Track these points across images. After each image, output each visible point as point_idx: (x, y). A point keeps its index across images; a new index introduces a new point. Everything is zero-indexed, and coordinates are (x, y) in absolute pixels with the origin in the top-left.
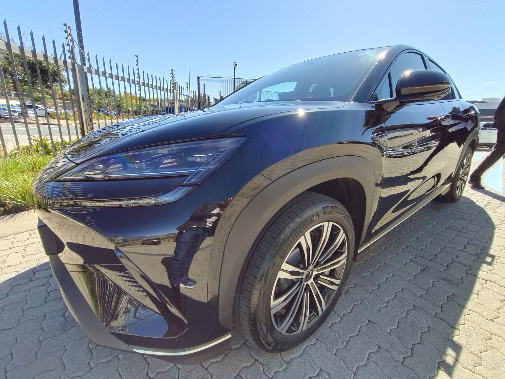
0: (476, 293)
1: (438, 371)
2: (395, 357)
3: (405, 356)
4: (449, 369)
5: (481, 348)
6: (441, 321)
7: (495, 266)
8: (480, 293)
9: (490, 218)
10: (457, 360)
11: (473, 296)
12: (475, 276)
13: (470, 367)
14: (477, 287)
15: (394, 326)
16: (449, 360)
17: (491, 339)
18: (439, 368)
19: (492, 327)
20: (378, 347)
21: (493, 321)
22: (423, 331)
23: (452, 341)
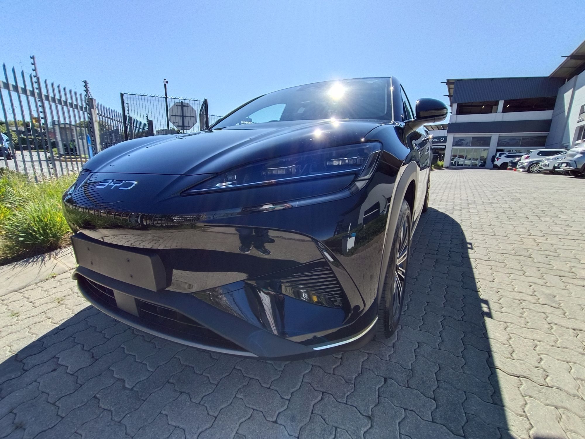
0: (475, 268)
1: (484, 318)
2: (457, 318)
3: (462, 316)
4: (489, 315)
5: (498, 298)
6: (467, 289)
7: (475, 249)
8: (476, 267)
9: (453, 219)
10: (489, 308)
11: (474, 270)
12: (468, 258)
13: (499, 310)
14: (473, 264)
15: (444, 300)
16: (486, 310)
17: (499, 292)
18: (483, 317)
19: (495, 285)
20: (443, 316)
21: (494, 282)
22: (462, 298)
23: (480, 299)
